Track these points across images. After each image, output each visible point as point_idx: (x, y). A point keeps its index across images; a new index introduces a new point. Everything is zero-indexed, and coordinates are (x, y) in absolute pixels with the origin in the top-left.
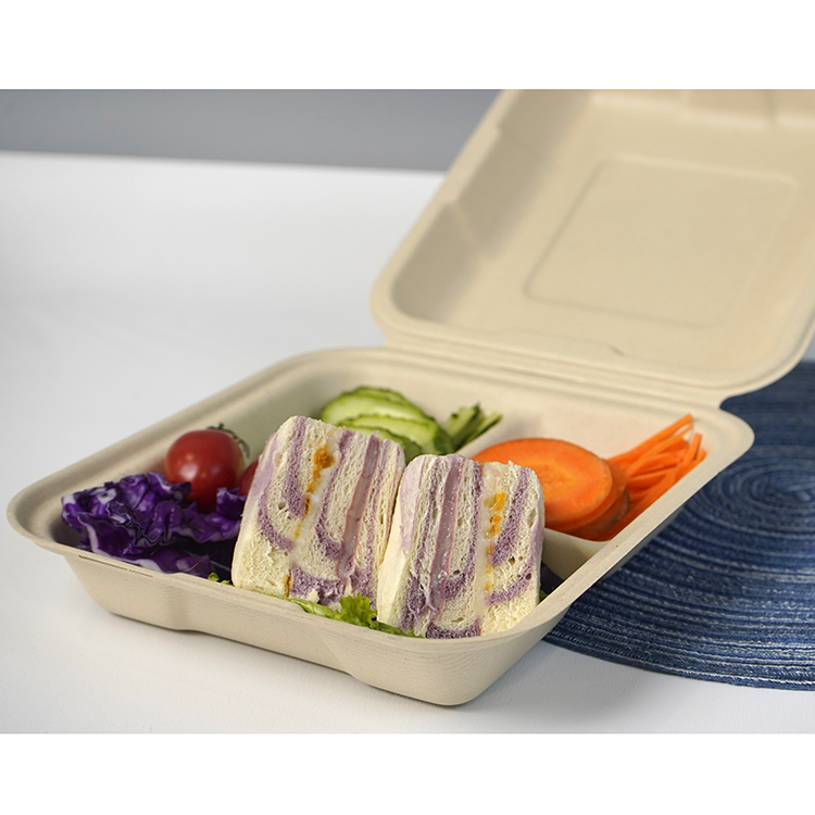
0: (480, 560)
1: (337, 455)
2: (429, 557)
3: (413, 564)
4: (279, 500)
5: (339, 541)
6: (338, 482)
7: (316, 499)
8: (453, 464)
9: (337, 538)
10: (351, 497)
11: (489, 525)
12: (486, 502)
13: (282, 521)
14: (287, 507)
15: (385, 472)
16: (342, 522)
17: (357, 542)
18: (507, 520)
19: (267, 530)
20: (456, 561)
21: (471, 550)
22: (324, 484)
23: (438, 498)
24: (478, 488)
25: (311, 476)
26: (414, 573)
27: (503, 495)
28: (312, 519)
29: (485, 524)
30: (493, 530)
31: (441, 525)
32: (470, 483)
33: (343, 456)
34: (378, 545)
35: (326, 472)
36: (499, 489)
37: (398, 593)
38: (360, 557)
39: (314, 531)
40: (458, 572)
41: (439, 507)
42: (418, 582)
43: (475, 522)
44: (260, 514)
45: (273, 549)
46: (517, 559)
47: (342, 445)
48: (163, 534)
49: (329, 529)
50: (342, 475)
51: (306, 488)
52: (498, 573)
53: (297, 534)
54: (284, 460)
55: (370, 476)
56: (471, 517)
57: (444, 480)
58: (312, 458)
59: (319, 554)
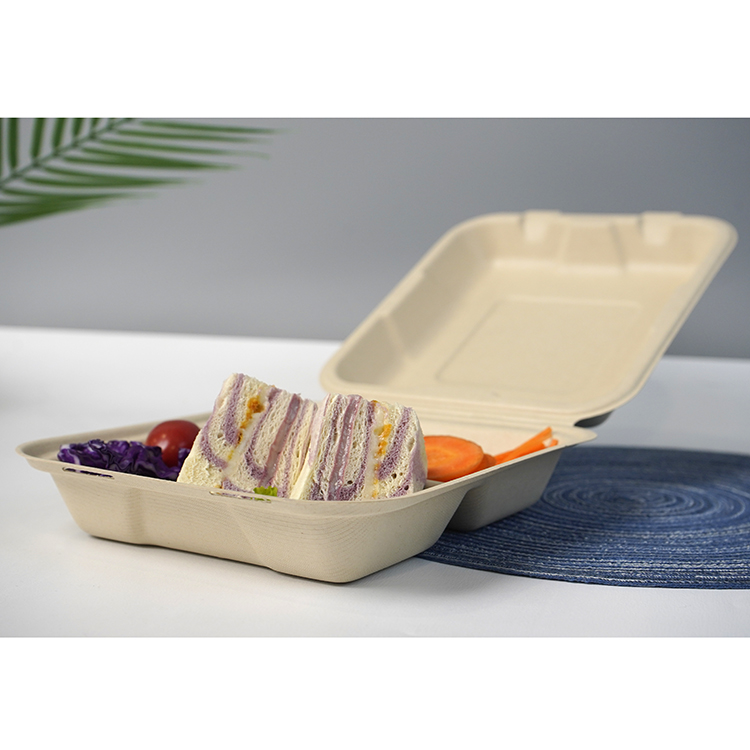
0: (369, 473)
1: (266, 405)
2: (329, 469)
3: (315, 473)
4: (218, 431)
5: (263, 466)
6: (265, 423)
7: (247, 435)
8: (351, 401)
9: (261, 464)
10: (274, 436)
11: (378, 449)
12: (375, 431)
13: (219, 446)
14: (224, 436)
15: (303, 421)
16: (266, 452)
17: (277, 469)
18: (392, 445)
19: (208, 452)
20: (350, 473)
21: (363, 466)
22: (255, 424)
23: (338, 426)
24: (370, 421)
25: (245, 417)
26: (316, 481)
27: (390, 425)
28: (243, 446)
29: (374, 447)
30: (380, 452)
31: (340, 446)
32: (364, 416)
33: (271, 406)
34: (292, 473)
35: (257, 416)
36: (386, 422)
37: (303, 494)
38: (278, 479)
39: (243, 456)
40: (350, 482)
41: (339, 432)
42: (319, 488)
43: (366, 445)
44: (203, 439)
45: (210, 466)
46: (398, 475)
47: (270, 398)
48: (130, 464)
49: (255, 457)
50: (269, 420)
51: (240, 425)
52: (383, 485)
53: (230, 457)
54: (225, 403)
55: (291, 423)
56: (364, 441)
57: (344, 412)
58: (246, 403)
59: (246, 474)
